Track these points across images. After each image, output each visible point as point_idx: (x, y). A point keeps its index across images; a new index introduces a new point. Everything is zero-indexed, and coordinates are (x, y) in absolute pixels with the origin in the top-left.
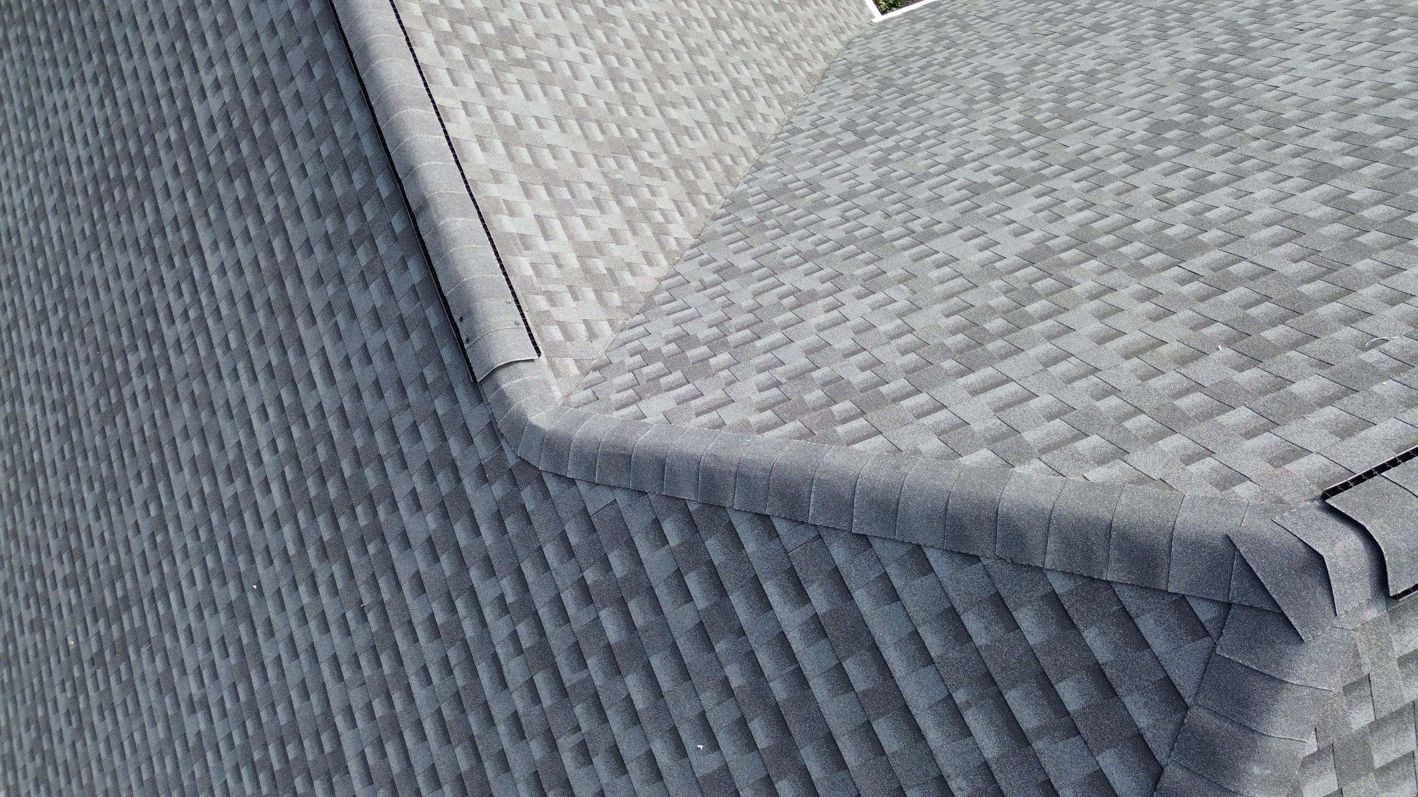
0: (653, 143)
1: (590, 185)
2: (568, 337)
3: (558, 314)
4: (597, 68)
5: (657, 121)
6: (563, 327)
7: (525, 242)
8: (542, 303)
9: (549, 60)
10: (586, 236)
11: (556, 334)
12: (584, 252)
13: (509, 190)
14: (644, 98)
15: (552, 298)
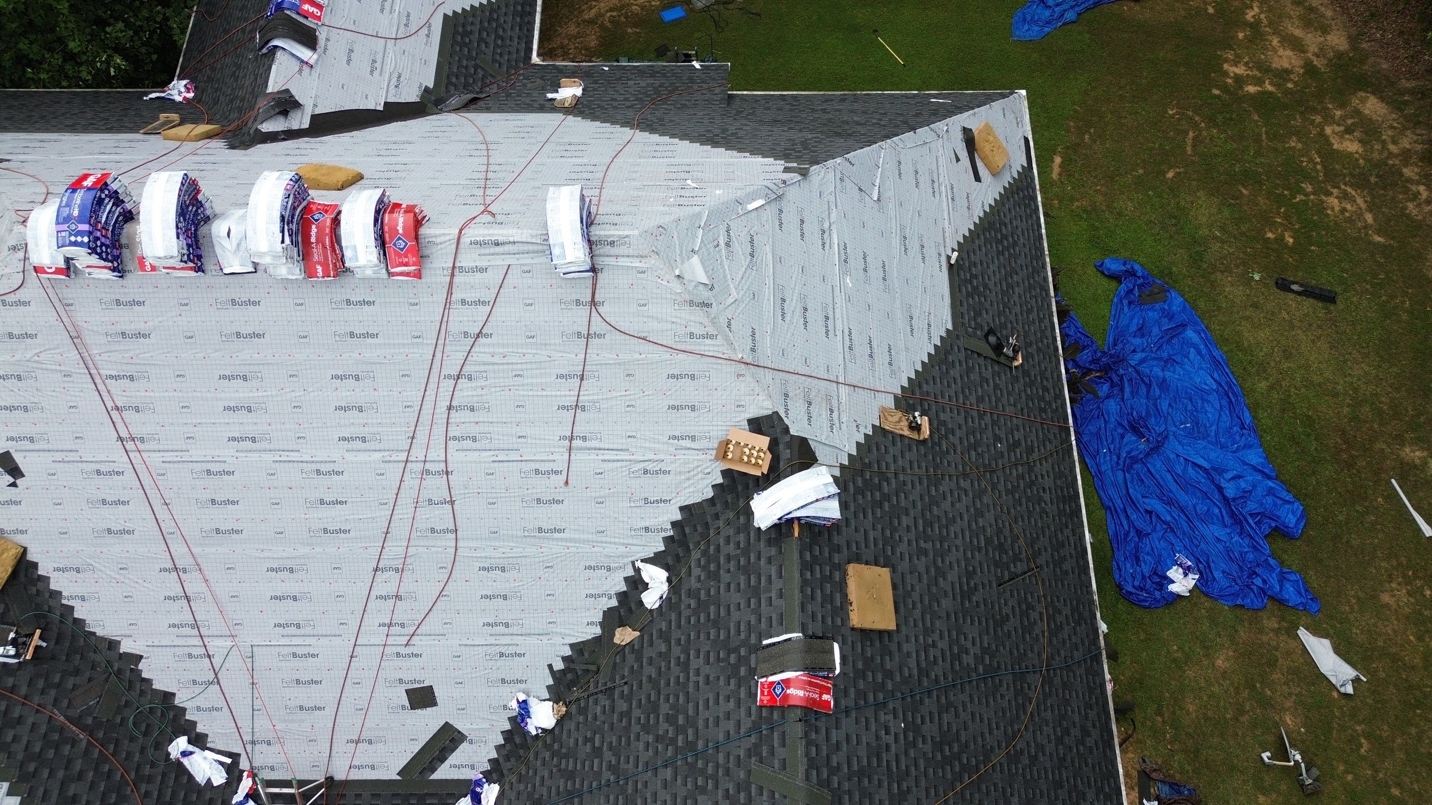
5: (675, 634)
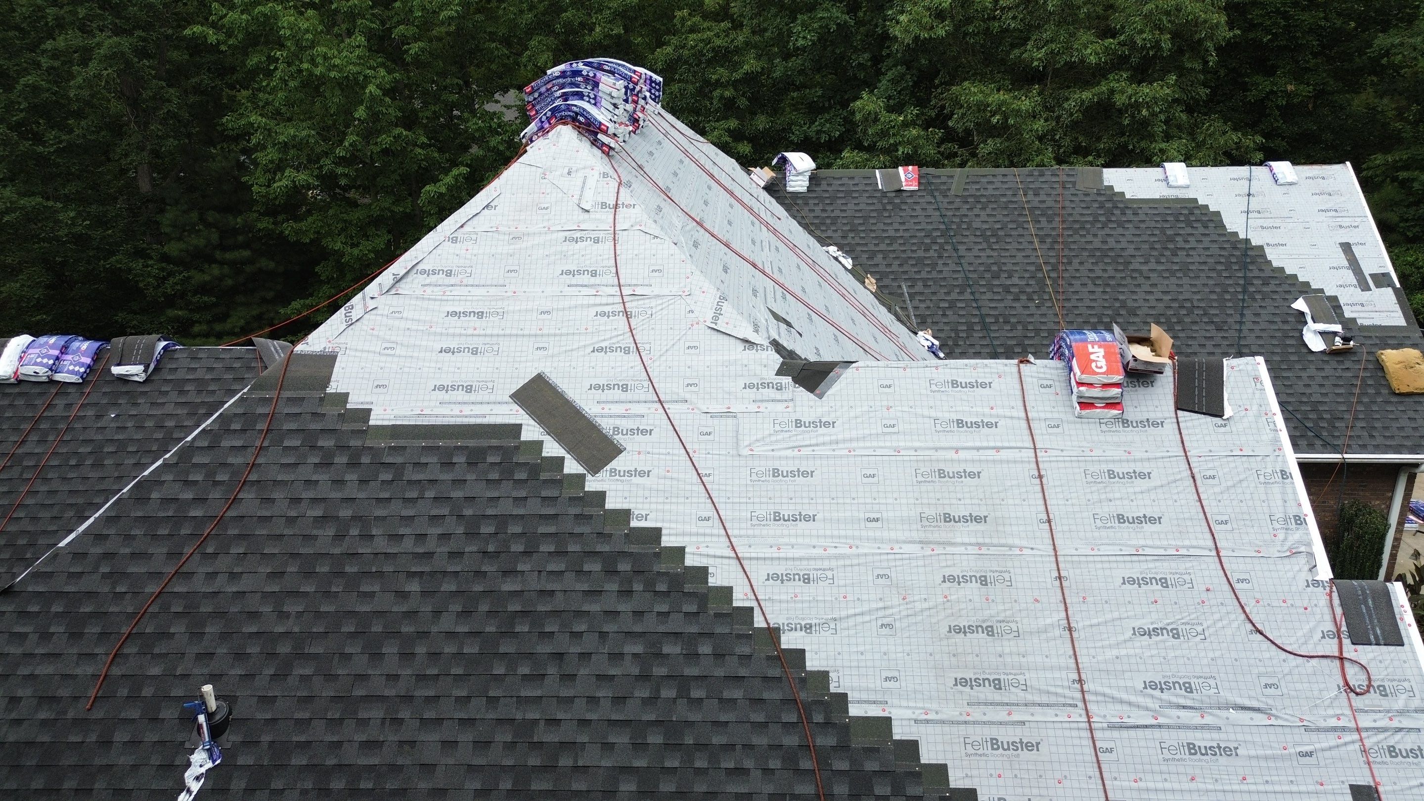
0: (857, 240)
1: (833, 211)
4: (892, 233)
9: (890, 216)
14: (883, 247)
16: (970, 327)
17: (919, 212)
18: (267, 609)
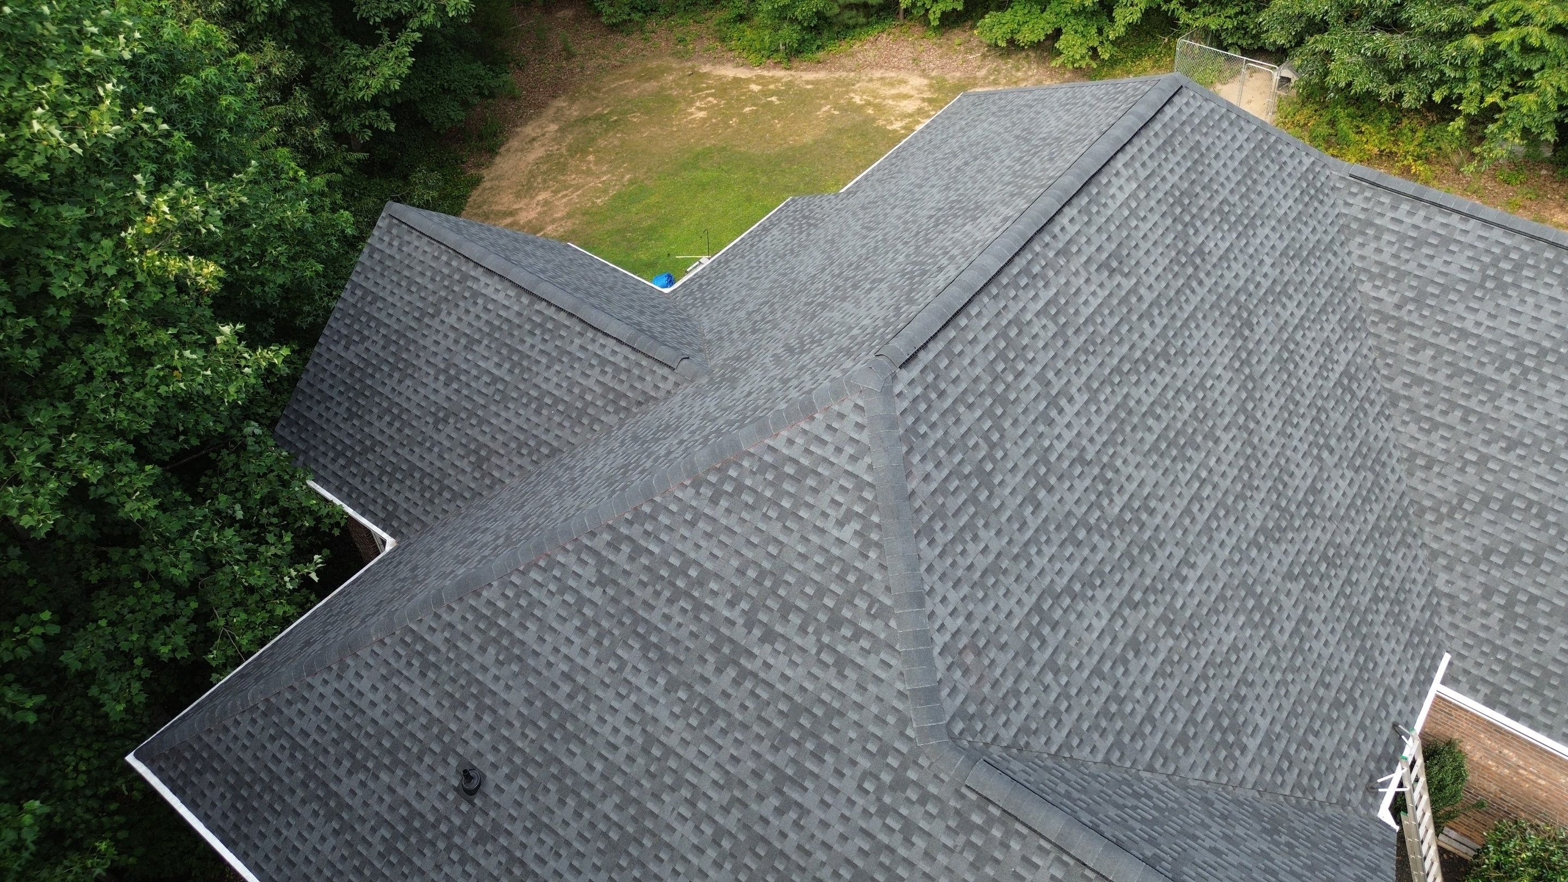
2: (1351, 193)
3: (1360, 197)
6: (1355, 195)
7: (1395, 208)
8: (1368, 194)
10: (1386, 237)
11: (1354, 190)
12: (1380, 230)
13: (1418, 219)
15: (1367, 199)
16: (1486, 500)
17: (1528, 309)
18: (517, 724)
